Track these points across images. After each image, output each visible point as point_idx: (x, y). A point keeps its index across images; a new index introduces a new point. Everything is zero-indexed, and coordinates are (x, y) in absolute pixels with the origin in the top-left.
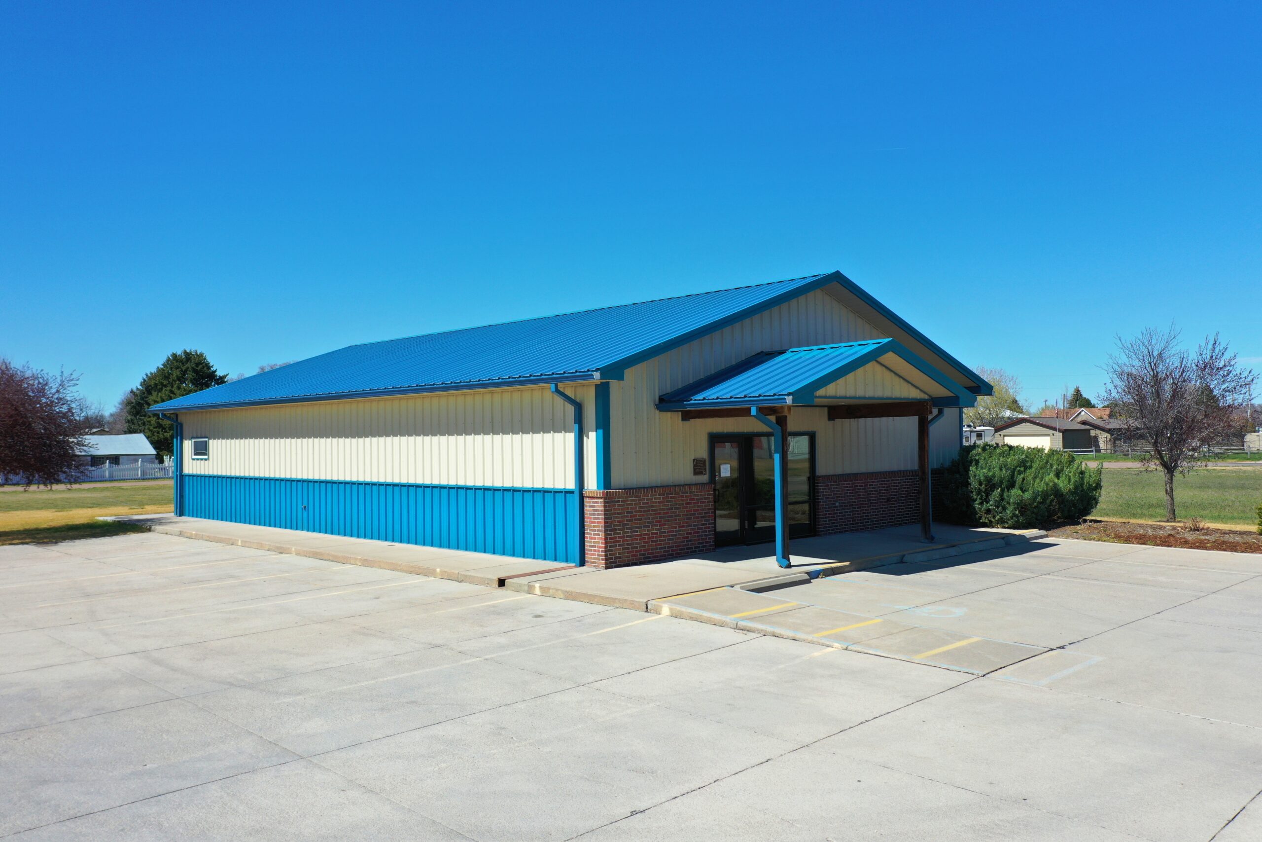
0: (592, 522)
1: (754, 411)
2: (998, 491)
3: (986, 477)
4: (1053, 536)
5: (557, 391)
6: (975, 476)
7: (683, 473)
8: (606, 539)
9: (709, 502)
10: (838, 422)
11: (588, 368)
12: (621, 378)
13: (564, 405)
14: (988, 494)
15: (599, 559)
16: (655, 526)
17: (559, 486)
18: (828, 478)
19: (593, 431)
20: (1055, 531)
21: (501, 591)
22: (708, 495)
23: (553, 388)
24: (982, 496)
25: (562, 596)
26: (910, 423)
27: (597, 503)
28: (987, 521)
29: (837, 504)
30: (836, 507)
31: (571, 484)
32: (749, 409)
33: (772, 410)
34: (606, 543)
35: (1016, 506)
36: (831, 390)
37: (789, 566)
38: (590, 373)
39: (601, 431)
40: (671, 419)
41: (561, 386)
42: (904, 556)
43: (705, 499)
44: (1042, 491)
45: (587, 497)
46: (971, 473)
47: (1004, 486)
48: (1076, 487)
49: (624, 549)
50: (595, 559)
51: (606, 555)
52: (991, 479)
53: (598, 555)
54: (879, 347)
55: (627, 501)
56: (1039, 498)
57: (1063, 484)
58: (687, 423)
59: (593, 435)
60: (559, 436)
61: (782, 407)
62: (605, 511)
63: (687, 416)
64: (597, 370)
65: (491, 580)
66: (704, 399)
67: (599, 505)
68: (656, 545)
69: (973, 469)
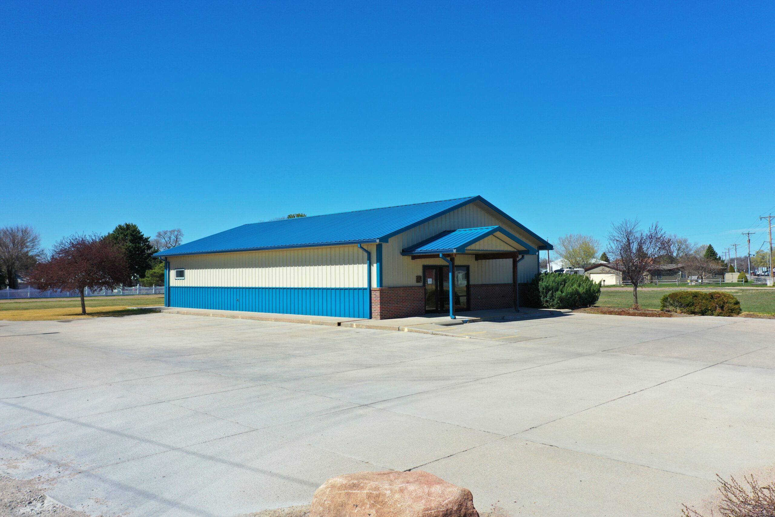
0: (375, 301)
1: (441, 256)
2: (551, 292)
3: (546, 286)
4: (574, 312)
5: (361, 247)
6: (541, 286)
7: (411, 281)
8: (381, 307)
9: (423, 294)
10: (480, 261)
11: (374, 238)
12: (387, 242)
13: (363, 252)
14: (547, 293)
15: (378, 316)
16: (400, 303)
17: (361, 286)
18: (475, 286)
19: (375, 264)
20: (576, 310)
21: (339, 327)
22: (423, 291)
23: (359, 246)
24: (544, 295)
25: (365, 327)
26: (510, 261)
27: (377, 293)
28: (546, 305)
29: (479, 297)
30: (479, 298)
31: (366, 286)
32: (439, 255)
33: (449, 255)
34: (381, 309)
35: (558, 299)
36: (473, 247)
37: (455, 318)
38: (375, 240)
39: (379, 264)
40: (407, 259)
41: (362, 245)
42: (504, 317)
43: (421, 293)
44: (570, 292)
45: (373, 291)
46: (539, 284)
47: (554, 290)
48: (587, 291)
49: (388, 312)
50: (376, 316)
51: (381, 314)
52: (548, 287)
53: (378, 314)
54: (492, 230)
55: (389, 292)
56: (569, 295)
57: (581, 290)
58: (413, 261)
59: (375, 265)
60: (361, 266)
61: (453, 254)
62: (380, 296)
63: (414, 258)
64: (378, 239)
65: (335, 323)
66: (421, 250)
67: (378, 294)
68: (401, 311)
69: (540, 282)
